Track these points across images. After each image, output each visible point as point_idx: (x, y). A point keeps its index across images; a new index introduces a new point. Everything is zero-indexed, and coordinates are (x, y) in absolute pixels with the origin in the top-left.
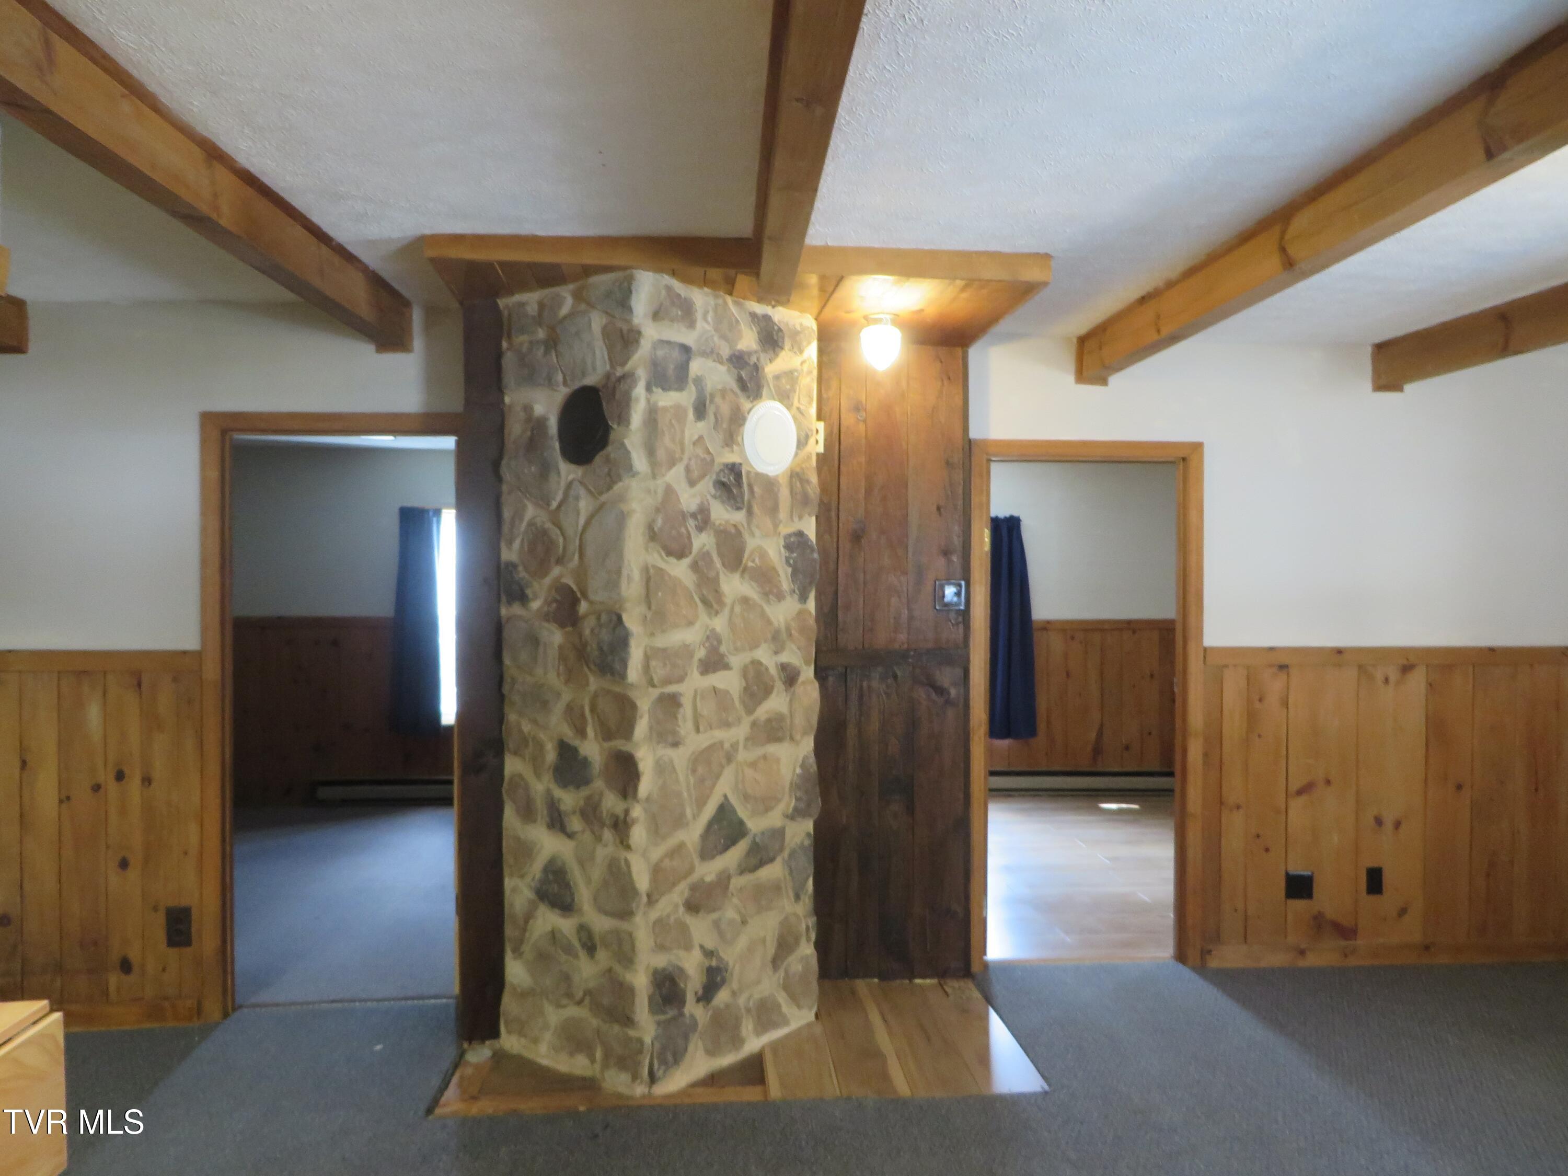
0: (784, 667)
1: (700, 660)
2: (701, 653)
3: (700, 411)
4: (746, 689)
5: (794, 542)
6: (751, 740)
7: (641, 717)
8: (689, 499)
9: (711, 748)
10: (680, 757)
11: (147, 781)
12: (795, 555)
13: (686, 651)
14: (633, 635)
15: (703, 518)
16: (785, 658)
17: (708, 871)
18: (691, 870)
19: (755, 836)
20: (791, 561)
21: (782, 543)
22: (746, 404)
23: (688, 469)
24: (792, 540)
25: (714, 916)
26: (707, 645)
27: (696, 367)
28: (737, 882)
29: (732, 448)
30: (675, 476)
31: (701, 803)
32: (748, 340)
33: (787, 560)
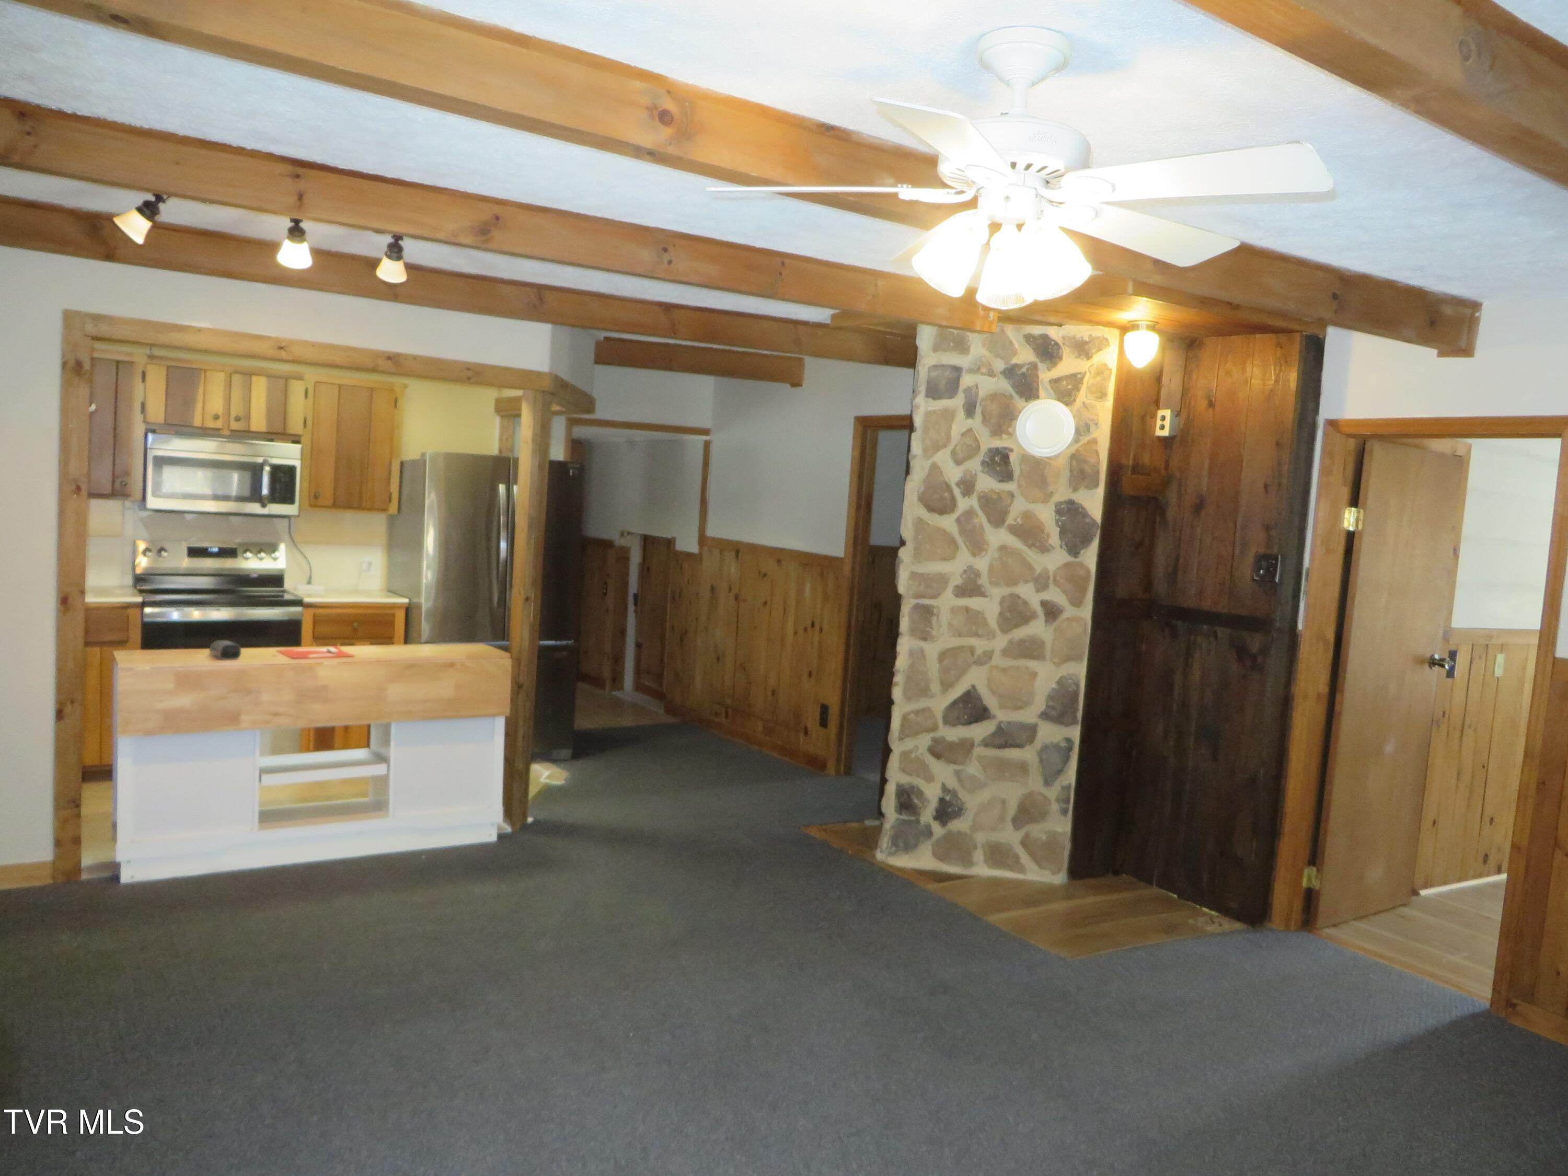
0: (1044, 604)
1: (957, 586)
2: (957, 580)
3: (970, 410)
4: (1000, 614)
5: (1063, 509)
6: (1006, 653)
7: (903, 617)
8: (953, 474)
9: (961, 648)
10: (932, 650)
11: (821, 630)
12: (1064, 518)
13: (943, 580)
14: (903, 562)
15: (968, 486)
16: (1047, 596)
17: (954, 734)
18: (934, 728)
19: (1000, 722)
20: (1060, 523)
21: (1053, 508)
22: (1019, 402)
23: (954, 453)
24: (1062, 506)
25: (958, 767)
26: (964, 576)
27: (967, 380)
28: (979, 751)
29: (1001, 436)
30: (943, 458)
31: (946, 686)
32: (1025, 355)
33: (1057, 521)
